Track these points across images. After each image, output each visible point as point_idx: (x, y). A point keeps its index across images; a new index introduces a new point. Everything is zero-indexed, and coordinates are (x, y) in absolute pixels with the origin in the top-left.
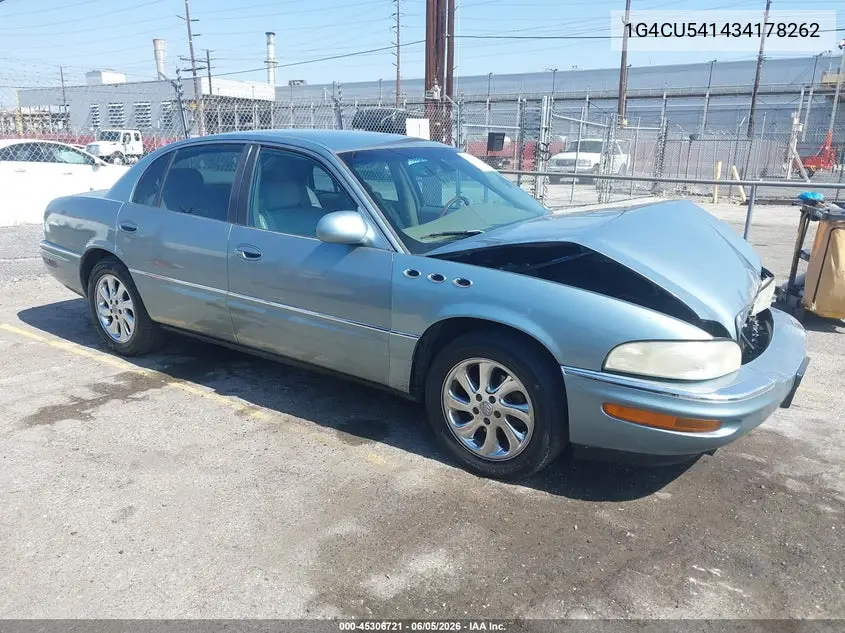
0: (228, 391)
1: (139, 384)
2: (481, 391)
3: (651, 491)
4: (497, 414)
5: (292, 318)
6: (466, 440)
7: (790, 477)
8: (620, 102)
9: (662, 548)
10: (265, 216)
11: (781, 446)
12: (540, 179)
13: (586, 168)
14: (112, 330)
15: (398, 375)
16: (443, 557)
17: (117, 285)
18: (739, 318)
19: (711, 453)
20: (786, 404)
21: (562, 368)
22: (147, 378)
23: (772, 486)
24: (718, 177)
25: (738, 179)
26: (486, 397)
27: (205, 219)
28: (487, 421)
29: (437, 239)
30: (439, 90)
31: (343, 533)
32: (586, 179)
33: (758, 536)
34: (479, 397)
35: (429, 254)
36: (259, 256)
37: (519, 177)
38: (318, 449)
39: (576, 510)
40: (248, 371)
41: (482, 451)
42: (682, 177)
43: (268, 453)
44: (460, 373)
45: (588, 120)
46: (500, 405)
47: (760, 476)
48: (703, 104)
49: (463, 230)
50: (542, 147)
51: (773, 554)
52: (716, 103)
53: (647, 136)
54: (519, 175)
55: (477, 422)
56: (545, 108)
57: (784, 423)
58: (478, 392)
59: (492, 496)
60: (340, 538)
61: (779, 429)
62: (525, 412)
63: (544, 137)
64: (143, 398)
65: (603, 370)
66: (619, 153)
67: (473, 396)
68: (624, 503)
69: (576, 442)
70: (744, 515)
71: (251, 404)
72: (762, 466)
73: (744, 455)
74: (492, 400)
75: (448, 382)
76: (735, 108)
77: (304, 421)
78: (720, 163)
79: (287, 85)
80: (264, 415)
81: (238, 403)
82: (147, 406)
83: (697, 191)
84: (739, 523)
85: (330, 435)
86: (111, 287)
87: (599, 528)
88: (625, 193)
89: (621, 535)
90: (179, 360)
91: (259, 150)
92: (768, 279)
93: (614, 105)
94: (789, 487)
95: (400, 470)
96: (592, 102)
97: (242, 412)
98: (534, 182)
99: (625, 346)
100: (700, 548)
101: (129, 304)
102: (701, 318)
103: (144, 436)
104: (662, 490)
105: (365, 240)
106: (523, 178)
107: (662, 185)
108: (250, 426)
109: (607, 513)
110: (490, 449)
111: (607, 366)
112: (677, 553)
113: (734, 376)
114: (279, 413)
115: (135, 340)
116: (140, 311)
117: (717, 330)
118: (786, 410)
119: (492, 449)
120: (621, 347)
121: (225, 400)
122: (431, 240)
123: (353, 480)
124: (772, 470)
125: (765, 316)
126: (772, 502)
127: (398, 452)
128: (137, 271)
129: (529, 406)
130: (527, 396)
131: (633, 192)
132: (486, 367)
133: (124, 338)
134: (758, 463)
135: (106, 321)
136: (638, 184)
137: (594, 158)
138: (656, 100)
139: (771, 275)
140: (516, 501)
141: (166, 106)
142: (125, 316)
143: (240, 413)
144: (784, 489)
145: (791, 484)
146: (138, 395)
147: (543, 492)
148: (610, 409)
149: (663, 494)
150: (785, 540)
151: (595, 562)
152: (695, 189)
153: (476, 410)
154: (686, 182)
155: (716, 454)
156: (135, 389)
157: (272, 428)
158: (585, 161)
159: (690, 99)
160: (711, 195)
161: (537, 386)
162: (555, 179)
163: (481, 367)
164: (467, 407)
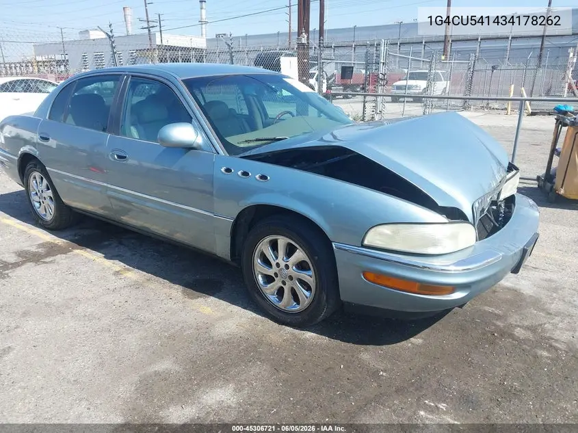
0: (113, 256)
1: (52, 250)
2: (280, 260)
3: (406, 337)
4: (291, 278)
5: (148, 204)
6: (270, 296)
7: (519, 326)
8: (445, 44)
9: (406, 385)
10: (137, 128)
11: (517, 300)
12: (379, 99)
13: (417, 91)
14: (41, 211)
15: (221, 246)
16: (231, 391)
17: (42, 179)
18: (477, 205)
19: (461, 307)
20: (516, 270)
21: (333, 244)
22: (60, 246)
23: (503, 334)
24: (511, 96)
25: (525, 97)
26: (282, 264)
27: (93, 131)
28: (284, 283)
29: (252, 144)
30: (306, 36)
31: (161, 370)
32: (417, 99)
33: (484, 376)
34: (278, 265)
35: (242, 155)
36: (125, 157)
37: (365, 97)
38: (165, 301)
39: (346, 351)
40: (133, 241)
41: (281, 305)
42: (486, 96)
43: (127, 305)
44: (264, 246)
45: (424, 57)
46: (292, 270)
47: (495, 325)
48: (507, 44)
49: (273, 137)
50: (381, 76)
51: (493, 391)
52: (516, 44)
53: (459, 67)
54: (365, 96)
55: (277, 283)
56: (382, 48)
57: (524, 282)
58: (277, 261)
59: (284, 340)
60: (157, 374)
61: (518, 287)
62: (309, 277)
63: (382, 69)
64: (51, 262)
65: (363, 246)
66: (441, 80)
67: (274, 264)
68: (384, 347)
69: (345, 300)
70: (476, 358)
71: (127, 266)
72: (498, 317)
73: (487, 308)
74: (287, 267)
75: (257, 253)
76: (530, 47)
77: (161, 280)
78: (513, 86)
79: (215, 37)
80: (134, 275)
81: (117, 265)
82: (51, 267)
83: (496, 106)
84: (470, 364)
85: (176, 291)
86: (39, 180)
87: (360, 367)
88: (444, 109)
89: (375, 374)
90: (86, 232)
91: (130, 79)
92: (514, 171)
93: (441, 47)
94: (517, 334)
95: (221, 318)
96: (427, 44)
97: (118, 272)
98: (375, 101)
99: (380, 227)
100: (435, 386)
101: (50, 193)
102: (439, 205)
103: (40, 291)
104: (417, 336)
105: (195, 145)
106: (368, 98)
107: (471, 102)
108: (120, 283)
109: (368, 355)
110: (286, 303)
111: (366, 242)
112: (417, 389)
113: (471, 249)
114: (145, 273)
115: (55, 219)
116: (57, 198)
117: (454, 214)
118: (515, 275)
119: (288, 304)
120: (375, 228)
121: (108, 263)
122: (246, 145)
123: (183, 327)
124: (506, 320)
125: (510, 200)
126: (501, 347)
127: (224, 304)
128: (52, 170)
129: (311, 273)
130: (311, 265)
131: (449, 107)
132: (282, 241)
133: (49, 218)
134: (496, 314)
135: (37, 205)
136: (453, 102)
137: (422, 84)
138: (473, 42)
139: (517, 169)
140: (302, 344)
141: (132, 53)
142: (48, 201)
143: (117, 273)
144: (511, 336)
145: (518, 332)
146: (48, 260)
147: (324, 337)
148: (368, 275)
149: (416, 340)
150: (505, 380)
151: (349, 396)
152: (496, 105)
153: (276, 274)
154: (488, 99)
155: (464, 307)
156: (48, 254)
157: (137, 285)
158: (417, 86)
159: (498, 41)
160: (506, 109)
161: (317, 258)
162: (395, 99)
163: (279, 242)
164: (271, 272)
